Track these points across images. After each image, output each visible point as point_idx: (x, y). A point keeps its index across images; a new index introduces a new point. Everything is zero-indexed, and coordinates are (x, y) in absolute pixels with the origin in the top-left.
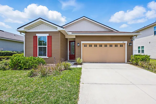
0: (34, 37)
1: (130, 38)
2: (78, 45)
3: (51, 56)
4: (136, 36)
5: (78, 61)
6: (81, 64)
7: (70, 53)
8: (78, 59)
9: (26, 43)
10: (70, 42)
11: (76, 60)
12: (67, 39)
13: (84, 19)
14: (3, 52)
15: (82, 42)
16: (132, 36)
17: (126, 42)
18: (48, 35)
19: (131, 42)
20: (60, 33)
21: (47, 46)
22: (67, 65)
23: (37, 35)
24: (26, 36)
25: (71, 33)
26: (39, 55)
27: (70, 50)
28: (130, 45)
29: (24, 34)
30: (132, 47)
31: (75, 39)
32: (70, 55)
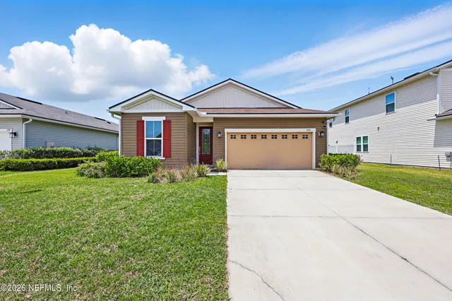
0: (138, 122)
1: (321, 123)
2: (219, 135)
3: (170, 157)
4: (334, 118)
5: (218, 164)
6: (225, 171)
7: (200, 152)
8: (218, 163)
9: (122, 135)
10: (201, 128)
11: (215, 163)
12: (195, 124)
13: (230, 83)
14: (59, 149)
15: (227, 130)
16: (326, 119)
17: (314, 130)
18: (164, 118)
19: (323, 130)
20: (186, 115)
21: (162, 139)
22: (202, 169)
23: (143, 118)
24: (122, 120)
25: (205, 113)
26: (147, 155)
27: (200, 145)
28: (321, 136)
29: (120, 117)
30: (326, 140)
31: (212, 123)
32: (200, 156)
